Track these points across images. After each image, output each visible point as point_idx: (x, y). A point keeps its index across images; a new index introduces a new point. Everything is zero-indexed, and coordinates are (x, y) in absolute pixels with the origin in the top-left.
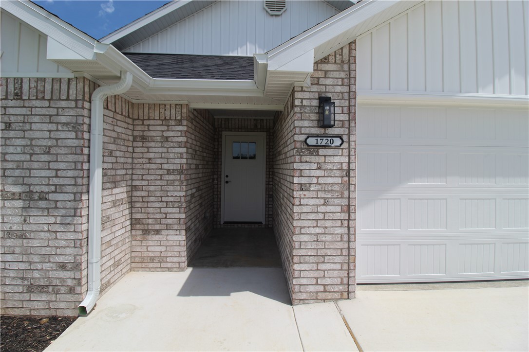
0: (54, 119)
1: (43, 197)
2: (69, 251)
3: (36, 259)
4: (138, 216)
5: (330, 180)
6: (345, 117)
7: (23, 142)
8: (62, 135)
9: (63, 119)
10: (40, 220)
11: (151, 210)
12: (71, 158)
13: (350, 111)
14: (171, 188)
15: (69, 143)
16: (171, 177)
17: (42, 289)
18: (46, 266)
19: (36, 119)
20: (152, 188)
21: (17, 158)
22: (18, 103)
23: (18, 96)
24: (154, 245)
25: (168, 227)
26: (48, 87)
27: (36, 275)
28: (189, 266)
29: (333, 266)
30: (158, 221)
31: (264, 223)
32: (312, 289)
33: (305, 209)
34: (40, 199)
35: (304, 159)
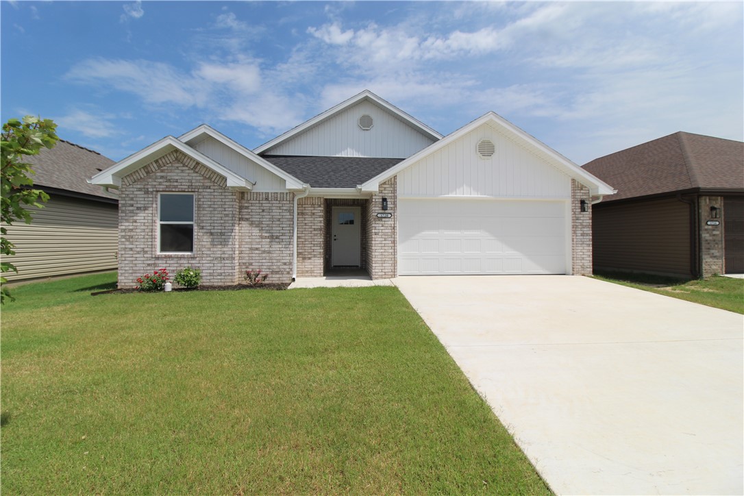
0: (282, 208)
1: (277, 237)
2: (287, 258)
3: (275, 261)
4: (300, 251)
5: (387, 231)
6: (392, 206)
7: (269, 217)
8: (285, 214)
9: (285, 208)
10: (276, 246)
11: (306, 248)
12: (288, 223)
13: (395, 203)
14: (316, 237)
15: (287, 217)
16: (316, 232)
17: (277, 273)
18: (279, 264)
19: (274, 208)
20: (307, 238)
21: (267, 223)
22: (268, 202)
23: (267, 199)
24: (308, 265)
25: (315, 256)
26: (279, 196)
27: (275, 267)
28: (324, 276)
29: (388, 265)
30: (310, 253)
31: (360, 266)
32: (380, 274)
33: (377, 242)
34: (276, 238)
35: (377, 222)
